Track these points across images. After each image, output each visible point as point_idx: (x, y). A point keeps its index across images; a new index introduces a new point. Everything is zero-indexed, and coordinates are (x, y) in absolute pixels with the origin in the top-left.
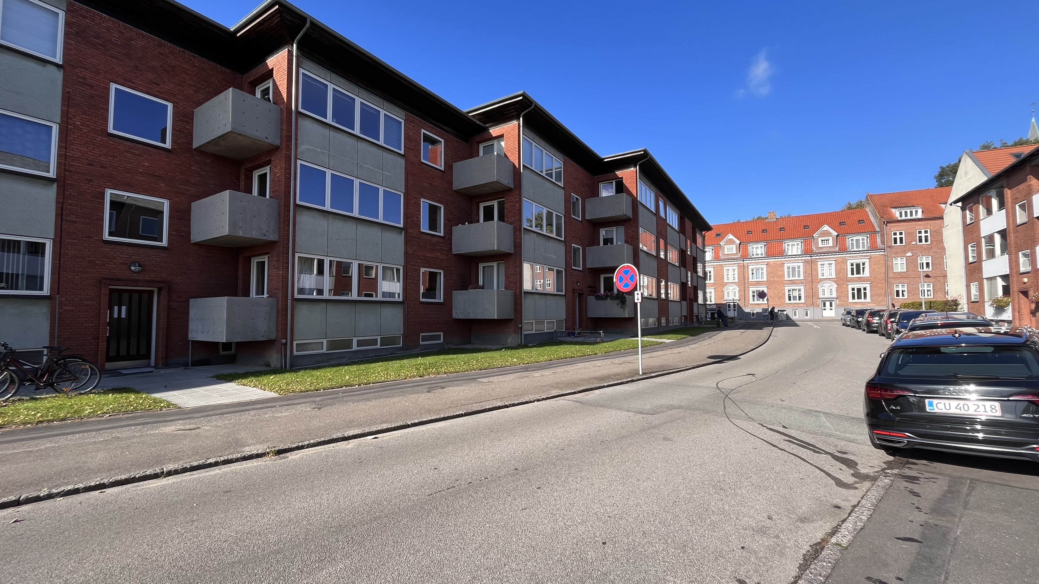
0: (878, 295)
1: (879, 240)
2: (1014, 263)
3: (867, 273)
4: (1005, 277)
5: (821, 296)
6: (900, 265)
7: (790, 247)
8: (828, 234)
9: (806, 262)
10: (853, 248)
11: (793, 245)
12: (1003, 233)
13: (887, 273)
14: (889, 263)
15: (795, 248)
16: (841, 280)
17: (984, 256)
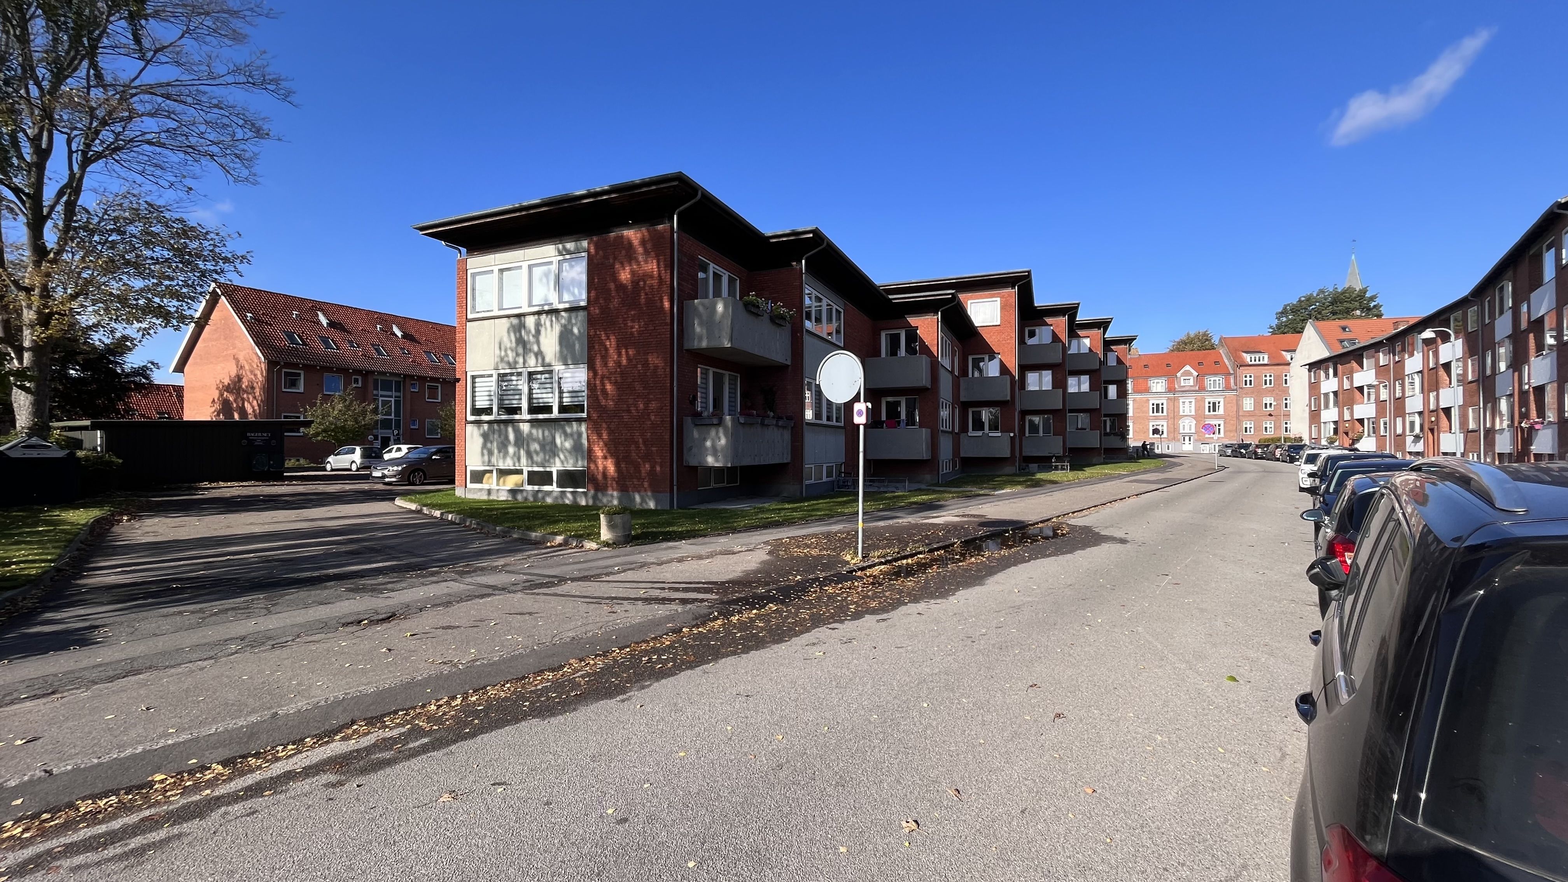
0: (1231, 431)
1: (1232, 381)
2: (1341, 414)
3: (1221, 411)
4: (1335, 423)
5: (1181, 431)
6: (1248, 404)
7: (1155, 385)
8: (1188, 373)
9: (1169, 399)
10: (1210, 388)
11: (1157, 383)
12: (1335, 393)
13: (1238, 411)
14: (1241, 403)
15: (1159, 385)
16: (1198, 417)
17: (1322, 408)
